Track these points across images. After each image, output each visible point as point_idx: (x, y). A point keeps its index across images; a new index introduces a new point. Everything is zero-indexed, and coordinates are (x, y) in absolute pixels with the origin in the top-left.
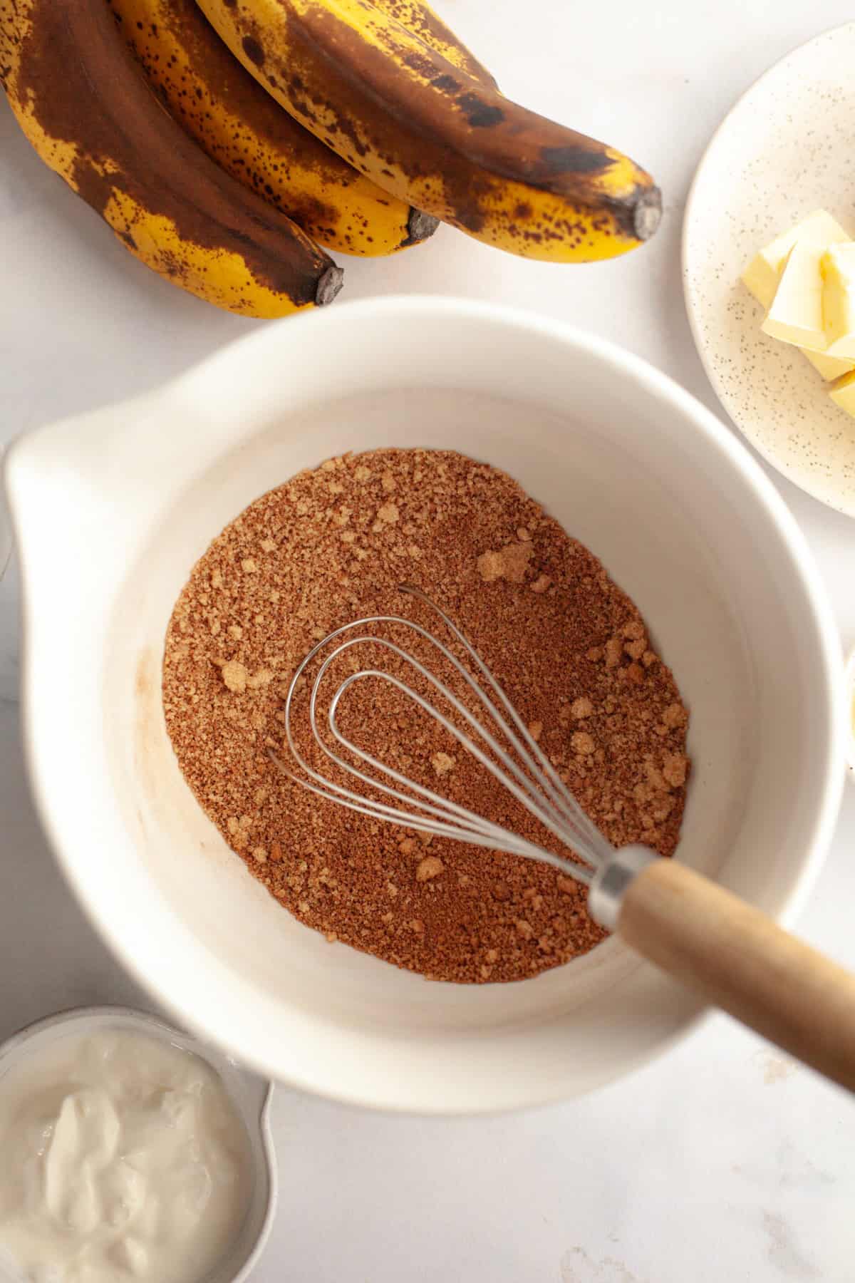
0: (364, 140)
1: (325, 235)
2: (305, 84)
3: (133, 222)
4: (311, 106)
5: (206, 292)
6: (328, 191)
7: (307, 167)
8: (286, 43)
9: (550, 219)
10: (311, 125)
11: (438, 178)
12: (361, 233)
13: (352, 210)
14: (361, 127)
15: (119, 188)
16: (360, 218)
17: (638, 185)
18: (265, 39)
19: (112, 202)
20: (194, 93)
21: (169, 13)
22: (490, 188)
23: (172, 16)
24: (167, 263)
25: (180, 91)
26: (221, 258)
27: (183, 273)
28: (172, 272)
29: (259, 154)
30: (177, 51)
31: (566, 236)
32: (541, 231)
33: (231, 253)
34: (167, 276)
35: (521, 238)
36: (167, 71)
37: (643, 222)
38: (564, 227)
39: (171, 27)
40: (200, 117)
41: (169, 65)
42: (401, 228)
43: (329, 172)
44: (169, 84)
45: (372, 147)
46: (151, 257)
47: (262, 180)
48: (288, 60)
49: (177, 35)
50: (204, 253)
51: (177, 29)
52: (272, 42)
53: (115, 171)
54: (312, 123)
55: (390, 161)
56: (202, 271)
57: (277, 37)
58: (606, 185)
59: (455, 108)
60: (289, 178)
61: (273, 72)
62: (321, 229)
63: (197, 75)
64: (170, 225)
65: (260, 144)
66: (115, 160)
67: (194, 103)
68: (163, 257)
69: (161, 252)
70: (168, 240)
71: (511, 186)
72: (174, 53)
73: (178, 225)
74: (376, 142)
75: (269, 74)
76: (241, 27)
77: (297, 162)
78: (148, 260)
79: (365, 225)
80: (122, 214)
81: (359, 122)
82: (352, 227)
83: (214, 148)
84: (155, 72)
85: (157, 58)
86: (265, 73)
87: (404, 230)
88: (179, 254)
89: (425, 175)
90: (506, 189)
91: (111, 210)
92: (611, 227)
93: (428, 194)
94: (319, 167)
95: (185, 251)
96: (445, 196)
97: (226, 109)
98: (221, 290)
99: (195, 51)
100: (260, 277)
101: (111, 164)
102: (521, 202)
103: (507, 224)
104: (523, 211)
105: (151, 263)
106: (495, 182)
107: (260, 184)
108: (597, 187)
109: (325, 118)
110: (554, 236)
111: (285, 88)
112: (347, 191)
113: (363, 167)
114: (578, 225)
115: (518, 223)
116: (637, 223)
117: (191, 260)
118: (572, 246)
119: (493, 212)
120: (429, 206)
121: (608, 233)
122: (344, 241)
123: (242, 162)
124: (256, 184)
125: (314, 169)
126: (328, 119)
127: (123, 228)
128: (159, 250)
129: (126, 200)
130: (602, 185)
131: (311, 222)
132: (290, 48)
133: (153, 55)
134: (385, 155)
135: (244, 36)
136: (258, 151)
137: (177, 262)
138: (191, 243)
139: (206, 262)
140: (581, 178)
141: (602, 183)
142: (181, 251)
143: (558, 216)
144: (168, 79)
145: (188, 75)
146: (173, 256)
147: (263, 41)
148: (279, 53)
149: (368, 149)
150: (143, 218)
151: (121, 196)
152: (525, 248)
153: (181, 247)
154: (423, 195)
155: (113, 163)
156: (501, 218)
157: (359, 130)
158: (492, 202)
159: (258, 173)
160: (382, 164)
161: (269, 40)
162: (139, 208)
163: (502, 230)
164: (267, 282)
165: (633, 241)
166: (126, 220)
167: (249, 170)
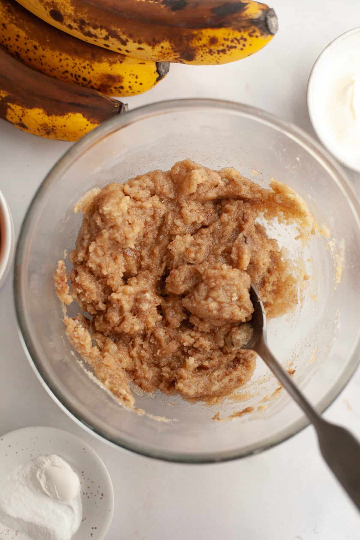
0: (124, 37)
1: (119, 90)
2: (87, 22)
3: (22, 116)
4: (93, 31)
5: (68, 137)
6: (114, 69)
7: (100, 61)
8: (72, 6)
9: (228, 40)
10: (95, 41)
11: (166, 42)
12: (136, 82)
13: (129, 73)
14: (121, 31)
15: (10, 103)
16: (134, 75)
17: (263, 10)
18: (60, 8)
19: (9, 111)
20: (33, 48)
21: (9, 15)
22: (194, 36)
23: (10, 16)
24: (45, 130)
25: (26, 50)
26: (70, 118)
27: (54, 131)
28: (48, 133)
29: (74, 64)
30: (18, 32)
31: (238, 45)
32: (225, 47)
33: (75, 114)
34: (46, 136)
35: (216, 55)
36: (17, 43)
37: (272, 25)
38: (235, 41)
39: (11, 22)
40: (39, 58)
41: (17, 40)
42: (154, 73)
43: (111, 59)
44: (19, 49)
45: (129, 39)
46: (36, 130)
47: (79, 76)
48: (75, 14)
49: (16, 24)
50: (62, 118)
51: (15, 22)
52: (64, 8)
53: (6, 95)
54: (95, 39)
55: (140, 43)
56: (63, 127)
57: (66, 4)
58: (248, 14)
59: (163, 6)
60: (93, 70)
61: (69, 22)
62: (116, 88)
63: (31, 39)
64: (41, 111)
65: (73, 60)
66: (4, 90)
67: (35, 53)
68: (42, 127)
69: (41, 126)
70: (42, 118)
71: (204, 31)
72: (17, 33)
73: (44, 110)
74: (130, 36)
75: (67, 24)
76: (47, 7)
77: (95, 60)
78: (35, 132)
79: (137, 78)
80: (16, 114)
81: (119, 30)
82: (131, 81)
83: (51, 71)
84: (11, 46)
85: (10, 39)
86: (65, 24)
87: (156, 73)
88: (50, 123)
89: (159, 42)
90: (202, 34)
91: (10, 115)
92: (258, 33)
93: (164, 51)
94: (106, 60)
95: (52, 121)
96: (172, 49)
97: (51, 49)
98: (75, 133)
99: (27, 29)
100: (92, 120)
101: (3, 93)
102: (211, 37)
103: (207, 50)
104: (213, 41)
105: (37, 133)
106: (195, 32)
107: (79, 79)
108: (245, 17)
109: (101, 34)
110: (232, 47)
111: (77, 28)
112: (123, 64)
113: (127, 51)
114: (242, 38)
115: (213, 48)
116: (270, 27)
117: (56, 123)
118: (242, 49)
119: (198, 47)
120: (165, 57)
121: (257, 37)
122: (129, 90)
123: (67, 72)
124: (77, 80)
125: (104, 61)
126: (103, 34)
127: (18, 121)
128: (39, 125)
129: (16, 107)
130: (246, 15)
131: (110, 87)
132: (74, 7)
133: (7, 39)
134: (137, 41)
135: (49, 10)
136: (73, 63)
137: (50, 127)
138: (54, 116)
139: (64, 122)
140: (236, 15)
141: (246, 14)
142: (51, 121)
143: (231, 37)
144: (18, 47)
145: (27, 41)
146: (47, 125)
147: (60, 9)
148: (69, 12)
149: (127, 41)
150: (27, 112)
151: (13, 106)
152: (219, 59)
153: (49, 119)
154: (161, 52)
155: (4, 92)
156: (204, 48)
157: (120, 34)
158: (197, 42)
159: (77, 74)
160: (137, 45)
161: (63, 7)
162: (23, 108)
163: (205, 54)
164: (96, 121)
165: (270, 36)
166: (19, 116)
167: (72, 74)
